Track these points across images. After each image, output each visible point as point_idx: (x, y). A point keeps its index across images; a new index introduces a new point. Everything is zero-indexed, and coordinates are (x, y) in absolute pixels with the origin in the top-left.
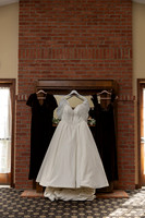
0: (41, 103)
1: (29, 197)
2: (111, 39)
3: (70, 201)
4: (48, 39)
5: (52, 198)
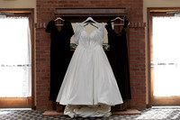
0: (60, 30)
1: (50, 116)
3: (88, 118)
5: (72, 115)
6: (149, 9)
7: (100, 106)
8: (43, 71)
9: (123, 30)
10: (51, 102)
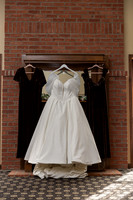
0: (30, 78)
1: (17, 176)
2: (102, 13)
3: (61, 179)
4: (36, 12)
5: (42, 176)
6: (130, 56)
7: (75, 165)
8: (10, 124)
9: (102, 79)
10: (19, 160)
